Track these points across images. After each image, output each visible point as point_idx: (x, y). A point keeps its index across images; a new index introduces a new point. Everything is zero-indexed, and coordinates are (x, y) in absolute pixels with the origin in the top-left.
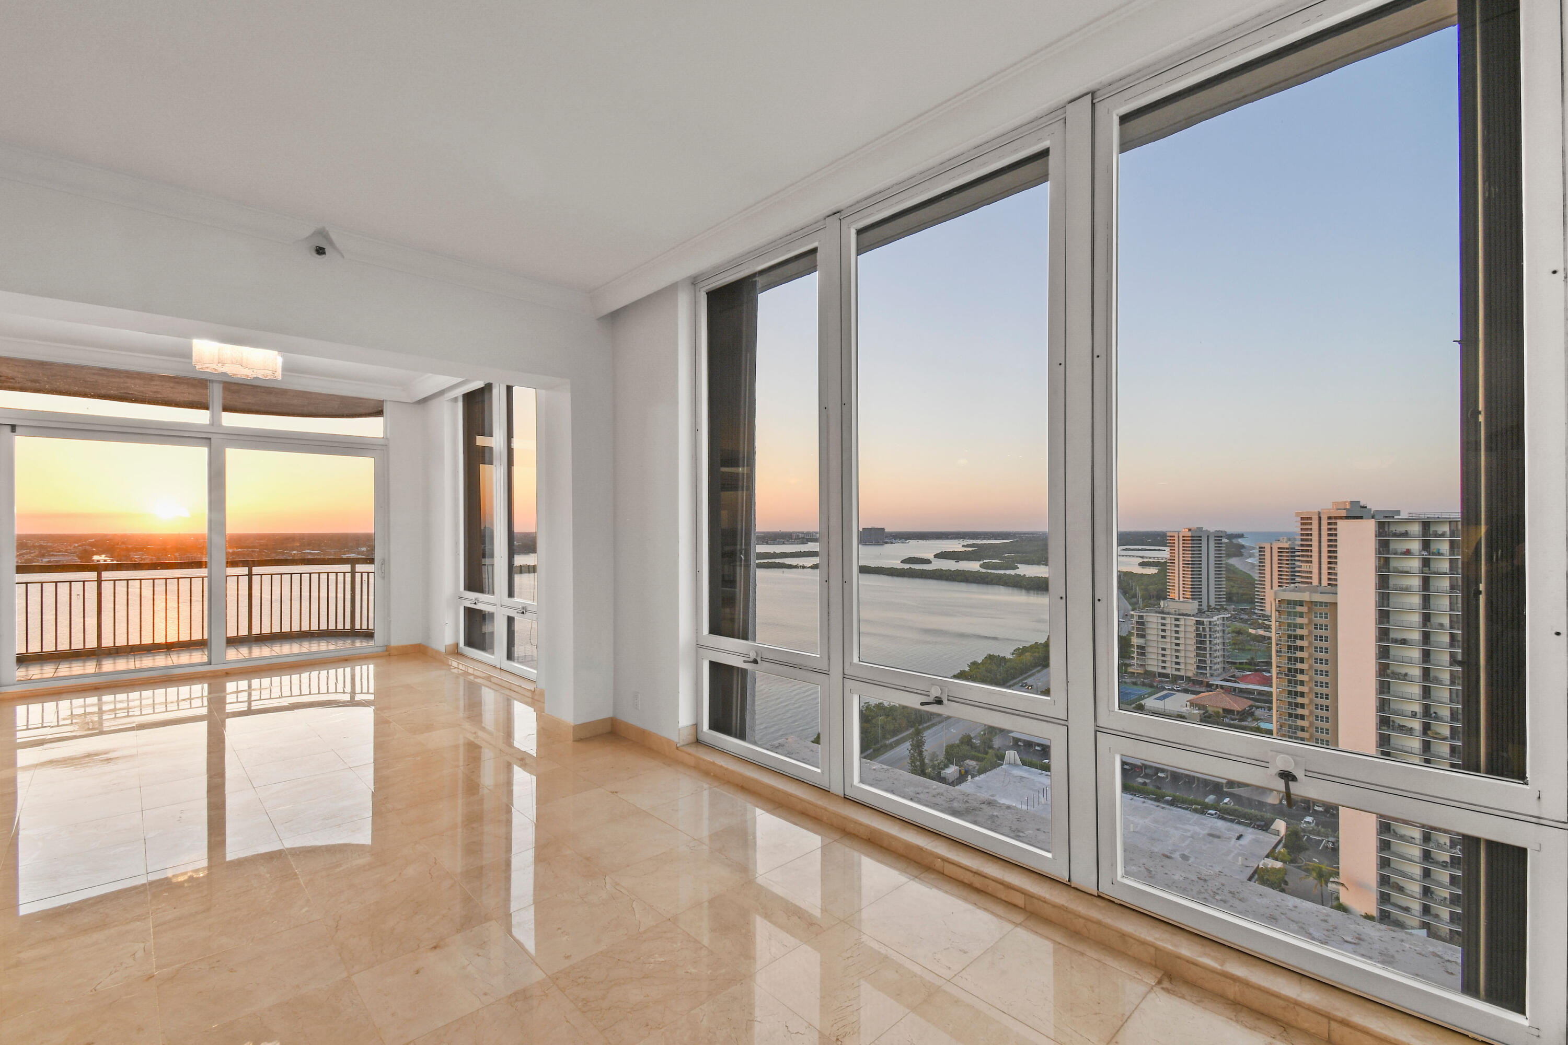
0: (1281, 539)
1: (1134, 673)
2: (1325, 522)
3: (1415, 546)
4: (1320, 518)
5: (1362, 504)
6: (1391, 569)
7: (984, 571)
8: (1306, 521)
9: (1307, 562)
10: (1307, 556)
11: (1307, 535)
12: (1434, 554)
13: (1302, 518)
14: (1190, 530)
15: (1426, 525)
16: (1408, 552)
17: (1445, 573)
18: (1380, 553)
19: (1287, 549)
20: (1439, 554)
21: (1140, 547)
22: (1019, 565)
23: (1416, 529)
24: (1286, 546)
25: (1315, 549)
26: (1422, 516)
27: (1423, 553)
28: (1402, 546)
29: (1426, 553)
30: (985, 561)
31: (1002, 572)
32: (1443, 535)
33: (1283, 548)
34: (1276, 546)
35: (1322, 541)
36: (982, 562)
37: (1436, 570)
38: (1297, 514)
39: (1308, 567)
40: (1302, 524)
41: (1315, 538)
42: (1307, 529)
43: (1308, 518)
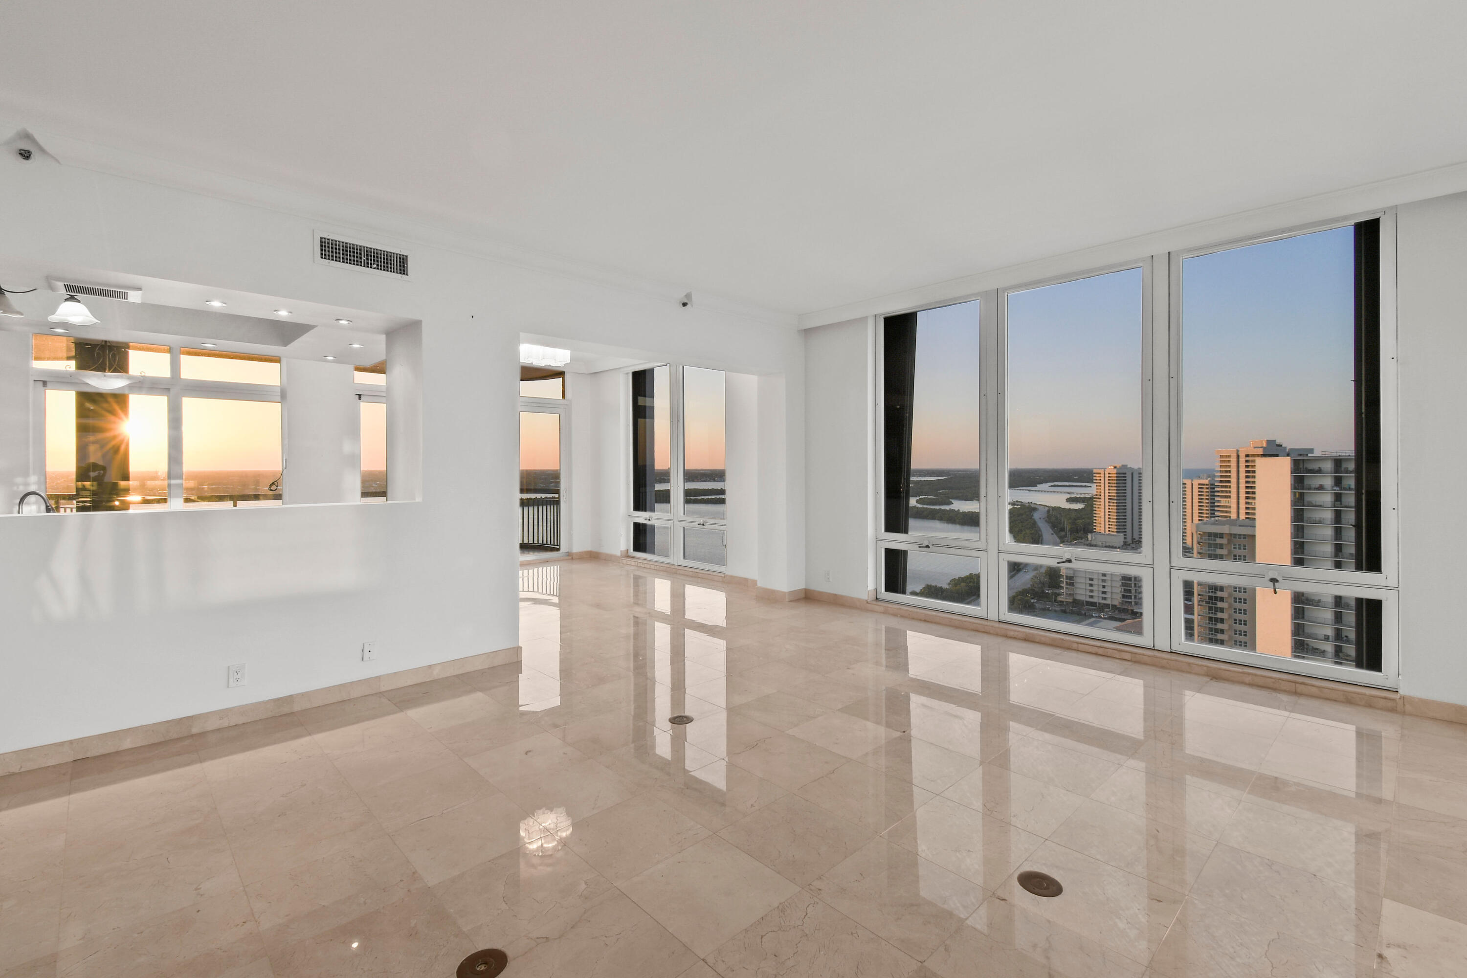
1: (1063, 602)
2: (1242, 459)
3: (1328, 482)
4: (1238, 456)
5: (1278, 442)
6: (1306, 503)
7: (920, 506)
8: (1225, 458)
9: (1226, 497)
10: (1226, 492)
11: (1226, 472)
12: (1345, 489)
13: (1222, 456)
14: (1115, 467)
15: (1336, 462)
16: (1321, 488)
17: (1352, 507)
18: (1295, 489)
19: (1207, 485)
20: (1348, 489)
21: (1067, 484)
22: (953, 501)
23: (1328, 466)
24: (1206, 482)
25: (1233, 485)
26: (1334, 454)
27: (1335, 488)
28: (1316, 482)
29: (1338, 489)
30: (921, 497)
31: (937, 507)
33: (1204, 485)
34: (1196, 482)
35: (1240, 477)
36: (918, 498)
37: (1347, 504)
38: (1217, 452)
39: (1227, 502)
40: (1222, 461)
41: (1234, 474)
42: (1226, 466)
43: (1226, 456)
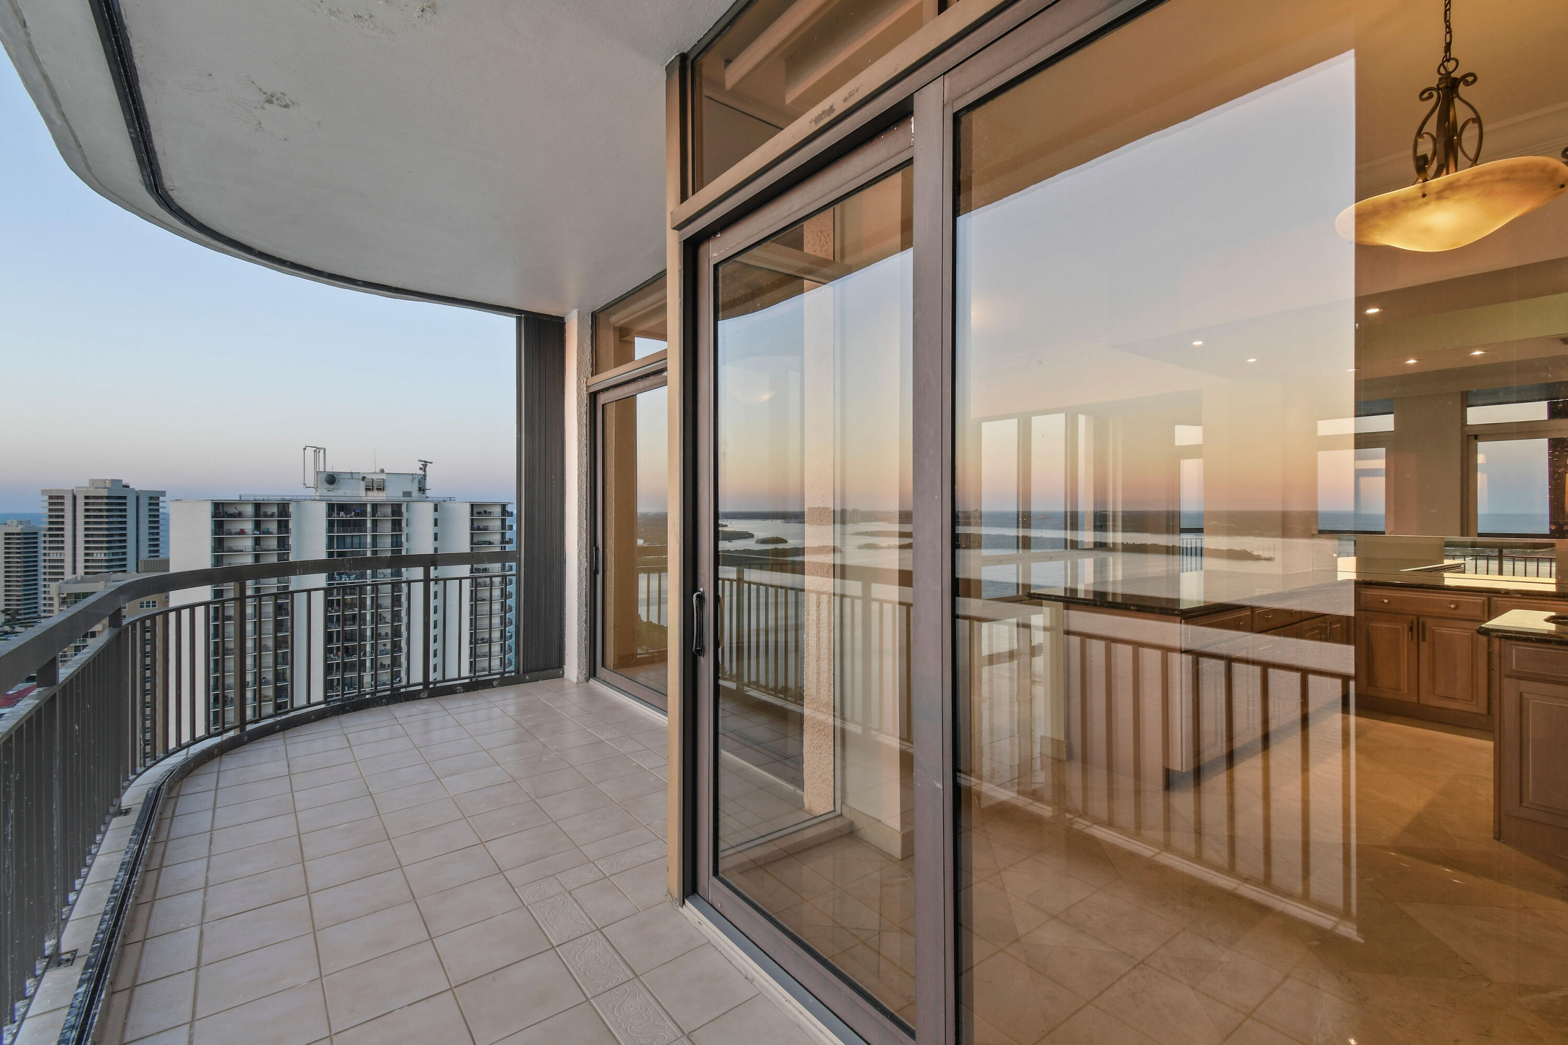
0: (9, 522)
2: (80, 502)
3: (249, 526)
4: (75, 498)
5: (124, 482)
6: (225, 548)
8: (56, 500)
9: (58, 548)
10: (58, 542)
11: (58, 517)
12: (264, 533)
13: (51, 497)
15: (258, 506)
16: (242, 532)
17: (274, 550)
18: (216, 534)
19: (18, 534)
20: (269, 533)
23: (249, 510)
24: (18, 530)
25: (68, 533)
26: (252, 498)
27: (255, 532)
28: (236, 526)
29: (258, 533)
32: (272, 515)
33: (13, 534)
35: (77, 524)
37: (266, 547)
38: (44, 492)
39: (59, 554)
40: (50, 504)
41: (68, 520)
42: (57, 510)
43: (58, 497)
